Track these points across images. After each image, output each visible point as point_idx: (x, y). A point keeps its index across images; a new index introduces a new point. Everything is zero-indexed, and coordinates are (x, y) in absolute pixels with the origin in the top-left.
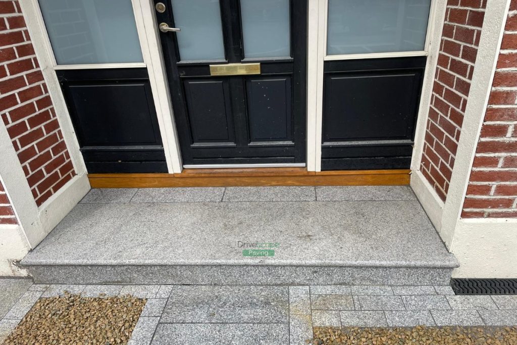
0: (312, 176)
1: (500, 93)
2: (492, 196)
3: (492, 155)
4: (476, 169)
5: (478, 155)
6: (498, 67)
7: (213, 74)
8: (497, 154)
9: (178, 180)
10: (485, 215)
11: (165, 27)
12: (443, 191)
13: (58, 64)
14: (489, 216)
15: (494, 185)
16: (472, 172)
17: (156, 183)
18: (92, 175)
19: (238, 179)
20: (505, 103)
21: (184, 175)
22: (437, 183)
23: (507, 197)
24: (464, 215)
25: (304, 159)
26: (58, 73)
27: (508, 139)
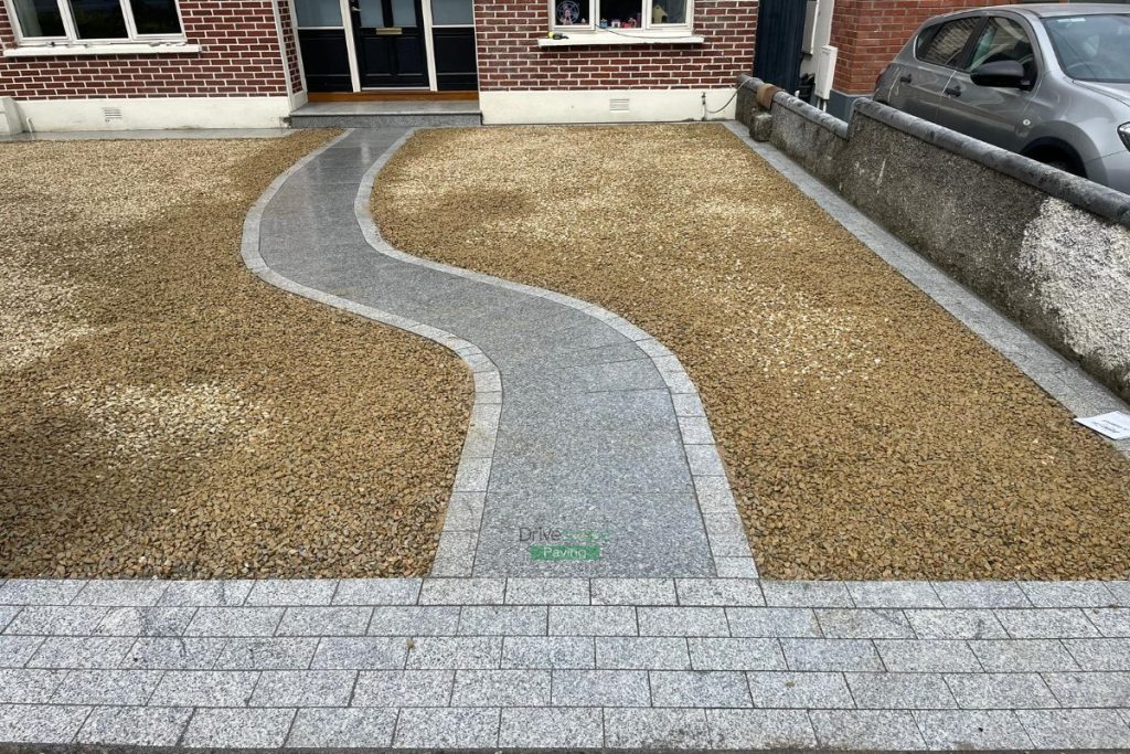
0: (433, 94)
2: (490, 80)
7: (378, 34)
9: (359, 96)
10: (490, 90)
11: (354, 9)
13: (299, 26)
17: (345, 97)
18: (309, 93)
21: (362, 93)
23: (495, 80)
24: (483, 90)
25: (428, 85)
26: (299, 31)
27: (487, 53)
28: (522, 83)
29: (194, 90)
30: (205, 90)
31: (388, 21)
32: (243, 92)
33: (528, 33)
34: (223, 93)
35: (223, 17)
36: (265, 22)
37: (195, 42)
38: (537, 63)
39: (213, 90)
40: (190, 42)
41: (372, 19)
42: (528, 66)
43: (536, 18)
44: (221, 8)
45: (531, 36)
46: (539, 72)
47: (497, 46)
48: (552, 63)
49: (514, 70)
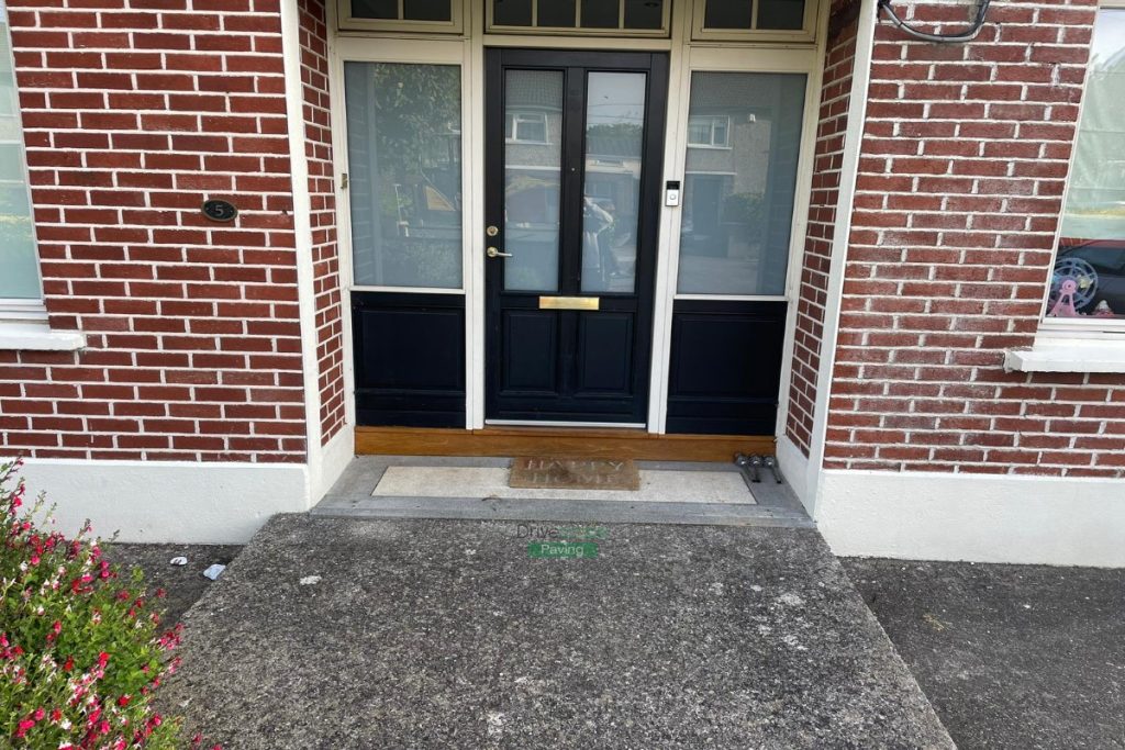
0: (653, 439)
1: (846, 334)
2: (852, 443)
3: (846, 396)
4: (834, 412)
5: (833, 396)
6: (842, 310)
7: (541, 307)
8: (851, 396)
9: (477, 439)
10: (849, 466)
11: (493, 251)
12: (807, 447)
13: (355, 284)
14: (854, 466)
15: (853, 430)
16: (829, 414)
17: (445, 443)
18: (360, 428)
19: (556, 440)
20: (852, 344)
21: (486, 432)
22: (802, 442)
23: (868, 445)
24: (827, 465)
25: (644, 418)
26: (354, 294)
27: (860, 380)
28: (938, 455)
29: (52, 440)
30: (84, 441)
31: (570, 280)
32: (187, 447)
33: (980, 336)
34: (131, 447)
35: (155, 264)
36: (269, 283)
37: (69, 324)
38: (990, 408)
39: (107, 442)
40: (56, 323)
41: (532, 271)
42: (966, 414)
43: (1013, 299)
44: (150, 244)
45: (987, 343)
46: (992, 431)
47: (891, 362)
48: (1031, 409)
49: (924, 423)
